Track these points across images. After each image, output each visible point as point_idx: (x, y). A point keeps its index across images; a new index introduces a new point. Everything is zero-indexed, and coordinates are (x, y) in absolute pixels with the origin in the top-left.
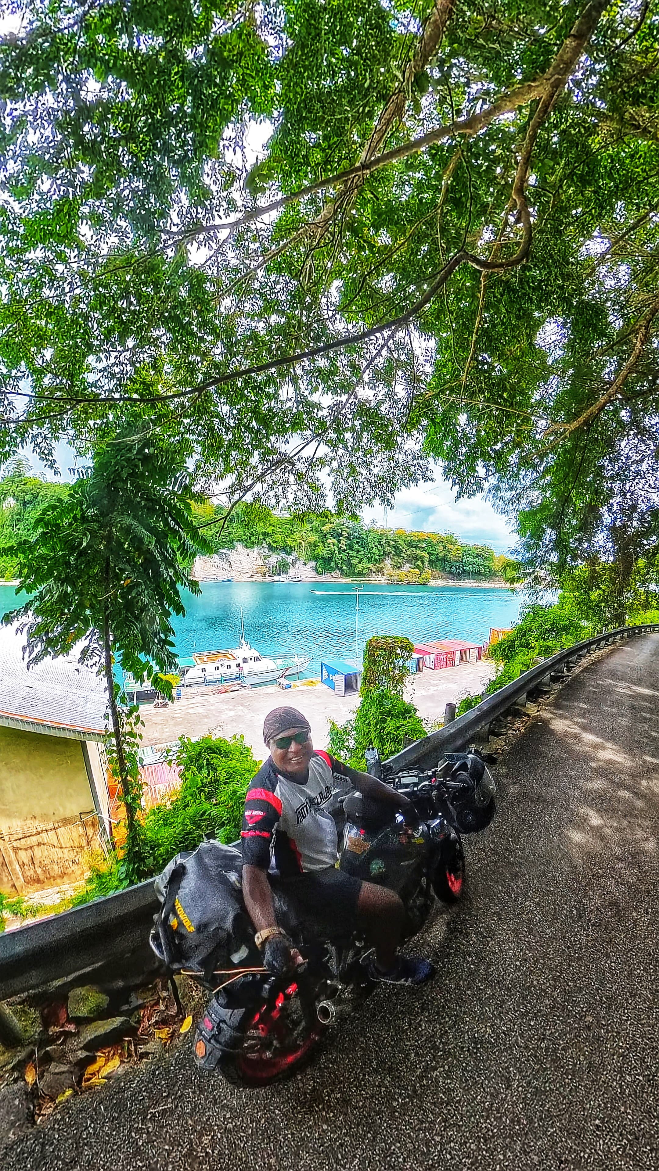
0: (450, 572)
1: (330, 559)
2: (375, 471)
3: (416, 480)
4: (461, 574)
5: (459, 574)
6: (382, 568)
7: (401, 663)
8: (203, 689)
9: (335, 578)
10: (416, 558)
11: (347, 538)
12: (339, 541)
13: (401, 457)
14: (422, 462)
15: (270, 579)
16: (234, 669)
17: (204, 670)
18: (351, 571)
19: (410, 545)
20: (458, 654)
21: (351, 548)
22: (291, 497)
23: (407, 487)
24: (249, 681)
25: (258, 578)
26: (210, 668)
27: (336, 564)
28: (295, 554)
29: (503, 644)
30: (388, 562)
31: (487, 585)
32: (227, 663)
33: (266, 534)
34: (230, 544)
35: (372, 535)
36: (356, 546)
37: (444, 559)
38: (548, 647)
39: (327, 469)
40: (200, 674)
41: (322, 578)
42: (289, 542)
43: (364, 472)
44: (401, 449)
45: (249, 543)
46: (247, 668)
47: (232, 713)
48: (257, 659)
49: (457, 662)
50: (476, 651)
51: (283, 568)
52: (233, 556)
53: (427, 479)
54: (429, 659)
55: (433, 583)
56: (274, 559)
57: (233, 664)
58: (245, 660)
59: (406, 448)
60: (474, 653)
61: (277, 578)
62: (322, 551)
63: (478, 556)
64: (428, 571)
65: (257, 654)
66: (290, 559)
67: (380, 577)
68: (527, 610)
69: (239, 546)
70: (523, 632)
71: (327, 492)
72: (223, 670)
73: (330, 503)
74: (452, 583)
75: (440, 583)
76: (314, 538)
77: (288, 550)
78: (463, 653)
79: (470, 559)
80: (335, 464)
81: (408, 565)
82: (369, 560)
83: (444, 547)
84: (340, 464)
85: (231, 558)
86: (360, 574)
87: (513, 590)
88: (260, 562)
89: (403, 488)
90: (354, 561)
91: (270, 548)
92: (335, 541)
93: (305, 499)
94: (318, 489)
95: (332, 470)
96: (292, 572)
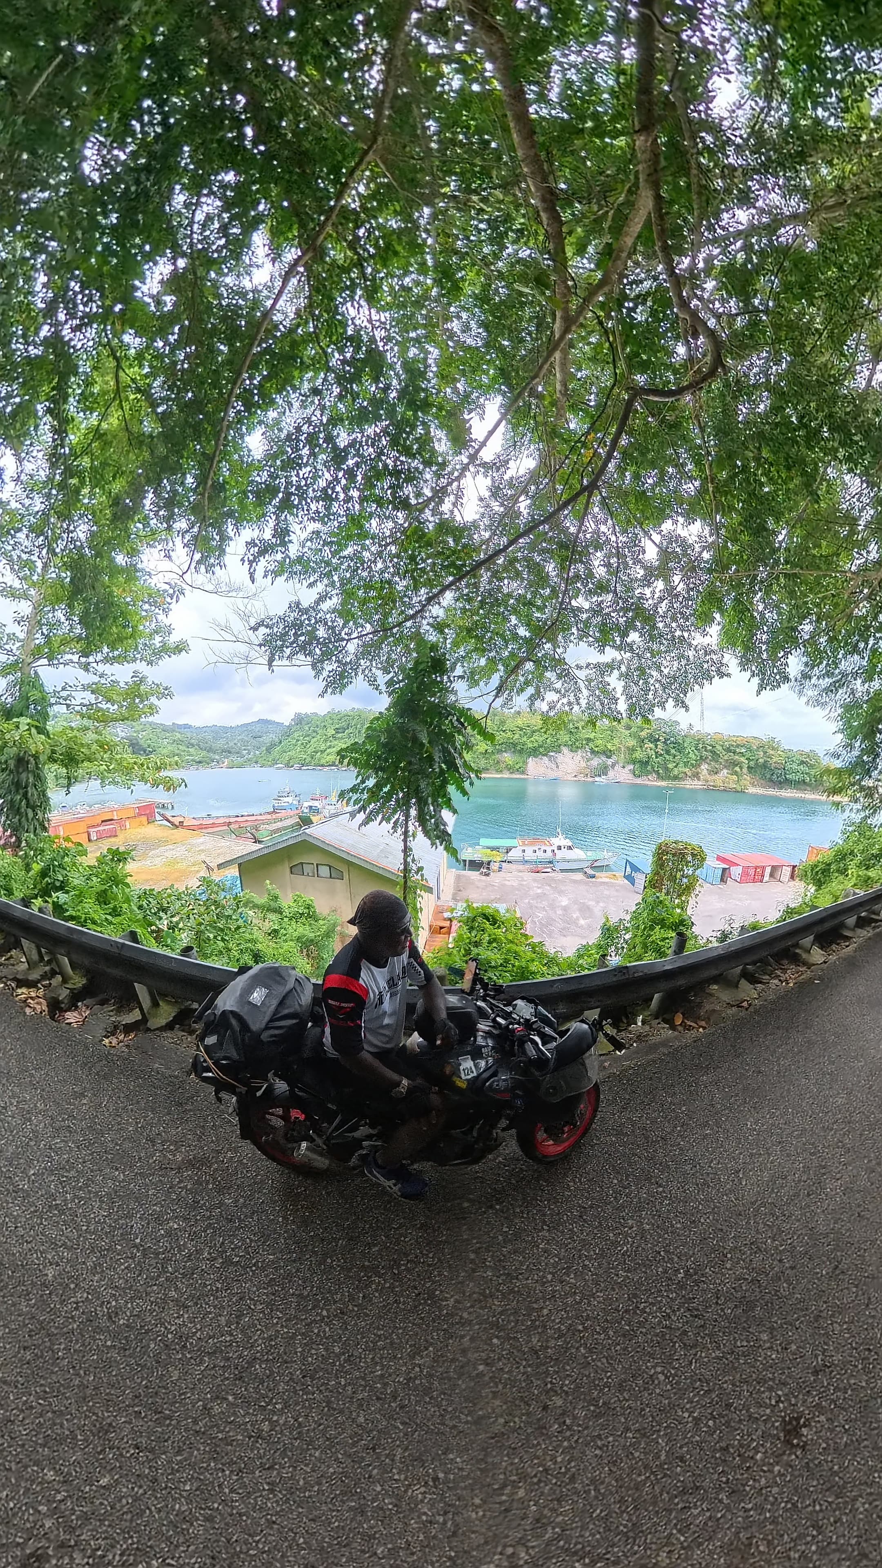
0: (771, 780)
1: (647, 763)
2: (666, 671)
3: (710, 679)
4: (784, 782)
5: (780, 783)
6: (698, 773)
7: (690, 872)
8: (521, 867)
9: (651, 781)
10: (735, 764)
11: (664, 743)
12: (656, 746)
13: (691, 653)
14: (714, 657)
15: (591, 779)
16: (549, 854)
17: (524, 851)
18: (666, 774)
19: (728, 750)
20: (768, 870)
21: (668, 752)
22: (583, 702)
23: (702, 686)
24: (558, 867)
25: (581, 777)
26: (529, 850)
27: (653, 768)
28: (614, 757)
29: (816, 866)
30: (705, 767)
31: (813, 797)
32: (543, 848)
33: (589, 740)
34: (557, 748)
35: (688, 740)
36: (673, 751)
37: (765, 766)
38: (869, 878)
39: (616, 673)
40: (521, 854)
41: (639, 781)
42: (609, 746)
43: (654, 673)
44: (690, 645)
45: (573, 748)
46: (560, 854)
47: (539, 891)
48: (570, 848)
49: (766, 878)
50: (789, 869)
51: (603, 770)
52: (560, 757)
53: (722, 675)
54: (736, 871)
55: (752, 790)
56: (595, 762)
57: (549, 849)
58: (559, 848)
59: (695, 643)
60: (787, 871)
61: (597, 779)
62: (639, 755)
63: (802, 762)
64: (747, 778)
65: (570, 844)
66: (610, 762)
67: (696, 782)
68: (851, 829)
69: (565, 750)
70: (842, 856)
71: (618, 695)
72: (540, 854)
73: (622, 706)
74: (772, 792)
75: (760, 791)
76: (632, 743)
77: (608, 754)
78: (774, 869)
79: (795, 766)
80: (623, 669)
81: (725, 771)
82: (686, 764)
83: (765, 753)
84: (629, 668)
85: (558, 761)
86: (676, 778)
87: (837, 804)
88: (583, 764)
89: (697, 687)
90: (670, 766)
91: (593, 752)
92: (652, 745)
93: (598, 703)
94: (608, 693)
95: (621, 675)
96: (611, 773)
